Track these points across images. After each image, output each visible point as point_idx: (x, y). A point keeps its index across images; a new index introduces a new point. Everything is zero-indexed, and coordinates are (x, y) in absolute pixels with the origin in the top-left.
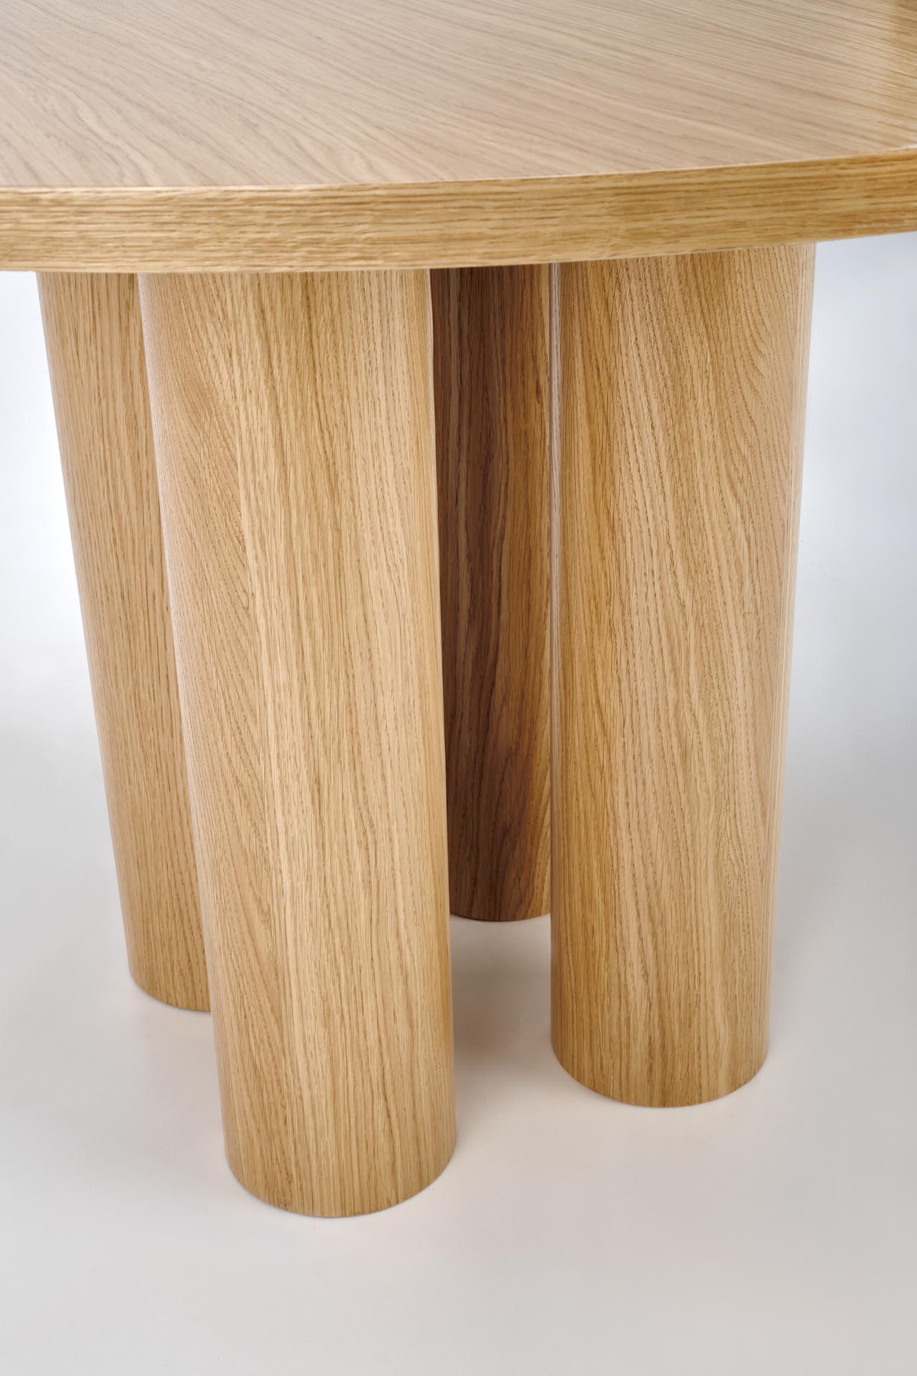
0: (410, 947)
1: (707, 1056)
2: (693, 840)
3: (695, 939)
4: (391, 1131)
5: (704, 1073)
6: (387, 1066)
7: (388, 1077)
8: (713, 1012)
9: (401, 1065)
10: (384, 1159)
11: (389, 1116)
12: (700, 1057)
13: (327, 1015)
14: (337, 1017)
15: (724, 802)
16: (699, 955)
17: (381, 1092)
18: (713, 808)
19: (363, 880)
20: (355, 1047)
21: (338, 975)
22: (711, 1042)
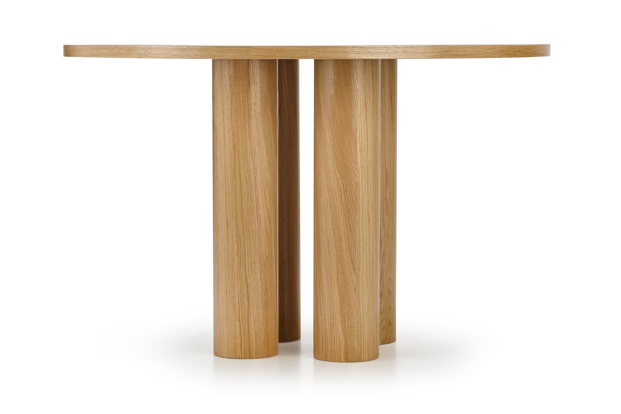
0: (249, 278)
1: (337, 345)
2: (331, 271)
3: (332, 303)
4: (241, 333)
5: (336, 351)
6: (241, 311)
7: (241, 314)
8: (338, 330)
9: (245, 313)
10: (238, 341)
11: (240, 328)
12: (335, 344)
13: (227, 291)
14: (229, 292)
15: (339, 260)
16: (333, 308)
17: (239, 319)
18: (336, 261)
19: (237, 252)
20: (232, 302)
21: (230, 279)
22: (338, 340)
